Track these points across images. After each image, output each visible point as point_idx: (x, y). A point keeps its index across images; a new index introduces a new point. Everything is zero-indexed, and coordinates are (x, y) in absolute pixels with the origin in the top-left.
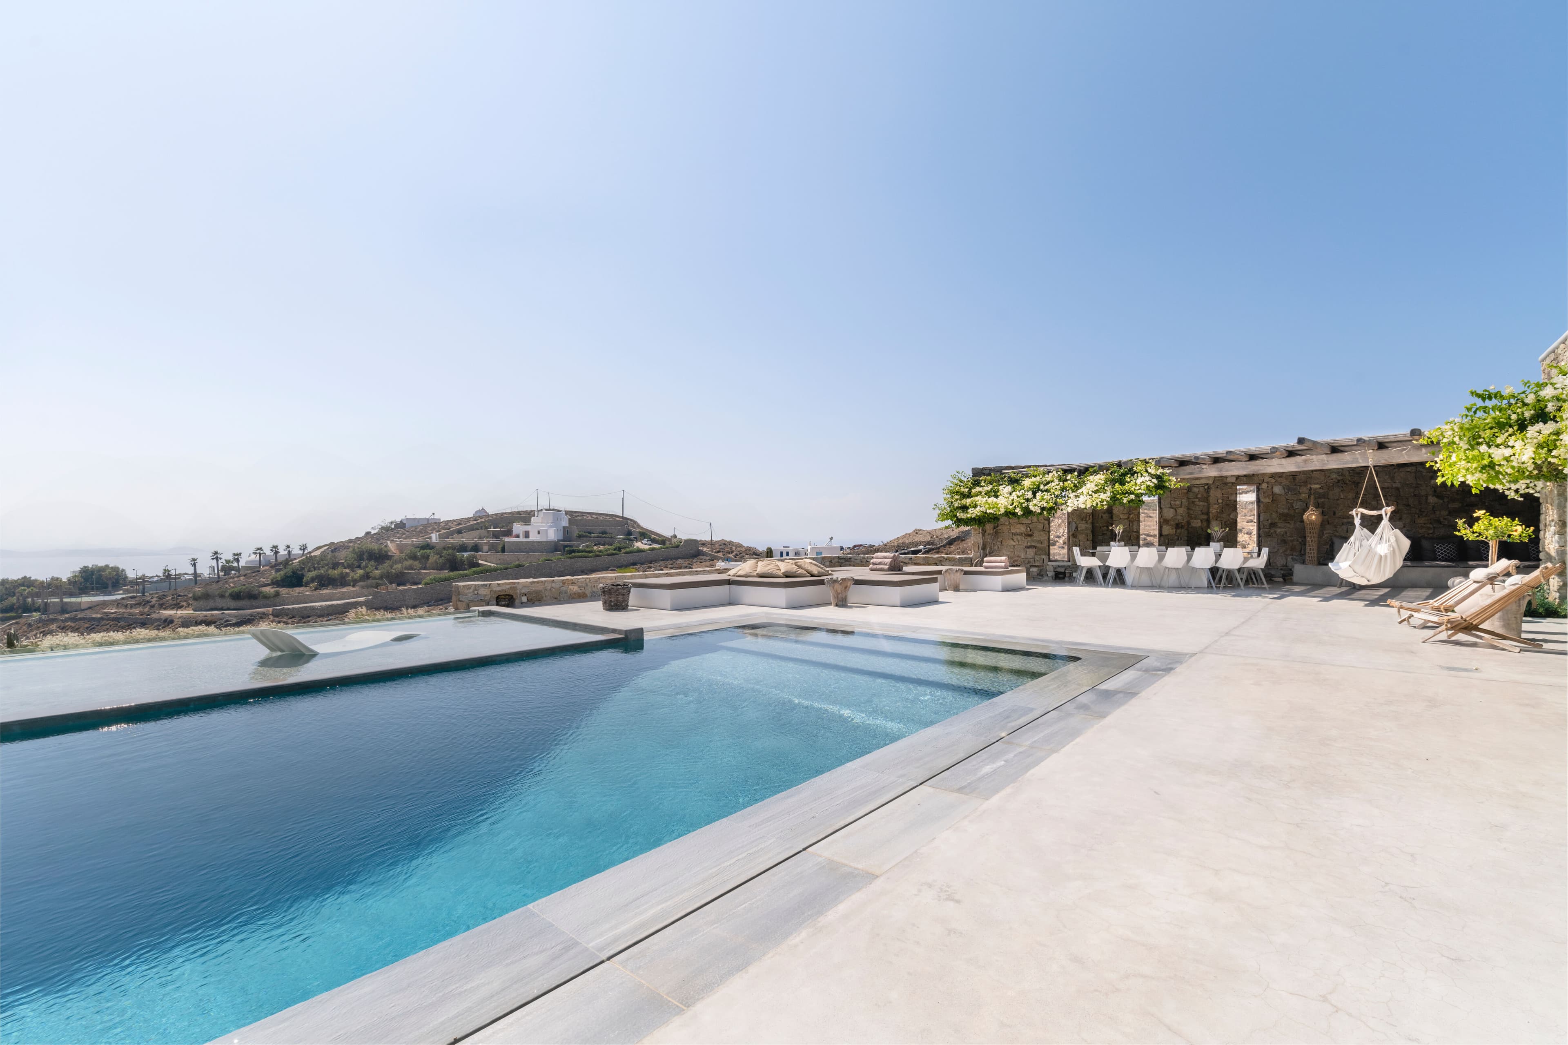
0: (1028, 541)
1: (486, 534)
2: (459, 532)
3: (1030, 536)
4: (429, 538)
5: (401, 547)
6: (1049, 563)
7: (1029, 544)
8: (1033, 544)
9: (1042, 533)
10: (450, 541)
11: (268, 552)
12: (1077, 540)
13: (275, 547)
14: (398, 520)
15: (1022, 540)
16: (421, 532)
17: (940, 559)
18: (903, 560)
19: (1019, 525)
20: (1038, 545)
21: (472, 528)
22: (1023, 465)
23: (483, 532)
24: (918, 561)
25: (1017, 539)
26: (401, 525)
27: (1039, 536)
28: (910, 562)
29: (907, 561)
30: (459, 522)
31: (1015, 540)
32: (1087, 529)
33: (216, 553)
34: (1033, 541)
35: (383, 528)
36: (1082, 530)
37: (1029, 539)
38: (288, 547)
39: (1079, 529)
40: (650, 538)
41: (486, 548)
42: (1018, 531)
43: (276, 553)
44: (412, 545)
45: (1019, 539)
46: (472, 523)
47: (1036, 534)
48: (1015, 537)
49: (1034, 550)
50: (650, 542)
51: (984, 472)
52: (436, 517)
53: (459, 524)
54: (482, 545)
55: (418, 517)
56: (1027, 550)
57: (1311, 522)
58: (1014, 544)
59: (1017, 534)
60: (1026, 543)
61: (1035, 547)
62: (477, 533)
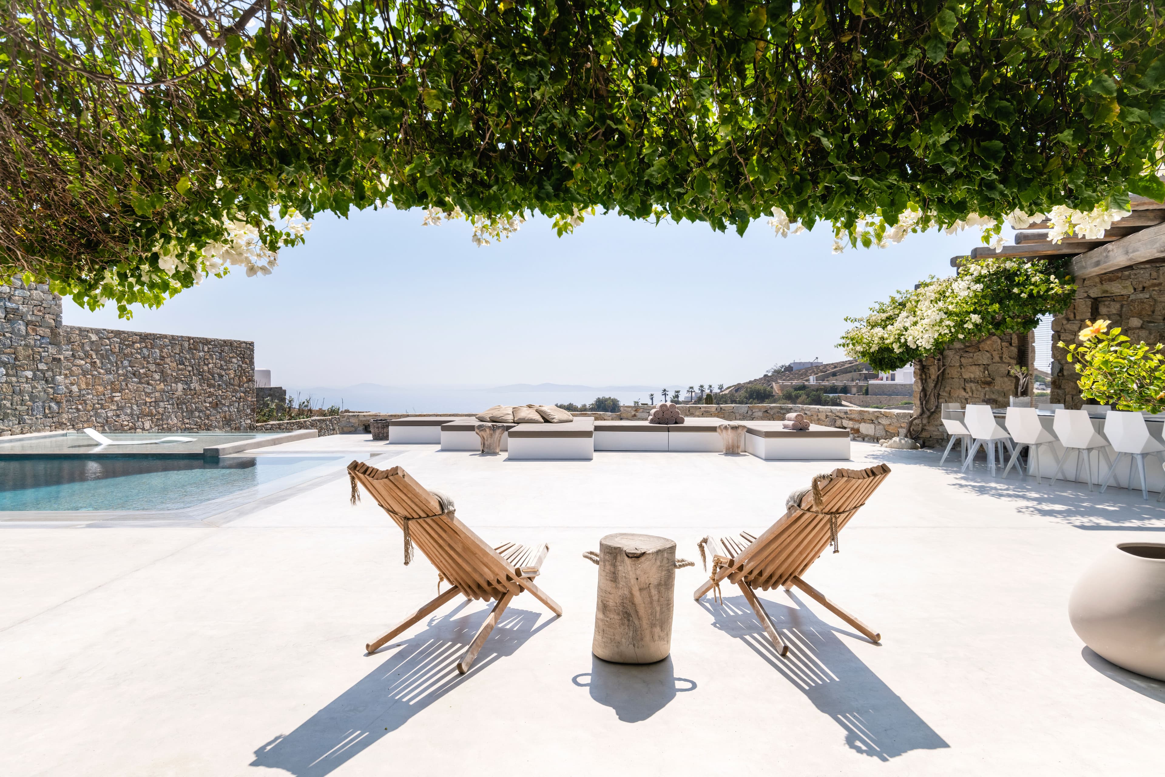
0: (986, 392)
1: (858, 377)
2: (834, 374)
3: (989, 384)
4: (807, 381)
5: (782, 388)
7: (987, 396)
8: (993, 397)
9: (1006, 379)
10: (825, 383)
11: (697, 390)
12: (1060, 392)
13: (702, 386)
14: (787, 364)
15: (977, 390)
16: (802, 375)
19: (974, 367)
21: (846, 371)
23: (855, 375)
25: (971, 388)
26: (789, 369)
30: (835, 366)
31: (968, 390)
33: (665, 390)
35: (775, 371)
37: (987, 388)
38: (710, 386)
39: (1065, 373)
40: (1044, 382)
41: (854, 390)
43: (702, 391)
44: (792, 386)
45: (974, 388)
46: (847, 366)
47: (998, 381)
48: (968, 386)
50: (1044, 387)
52: (819, 361)
53: (835, 367)
54: (850, 387)
55: (803, 361)
58: (967, 396)
59: (971, 381)
60: (982, 394)
62: (849, 375)
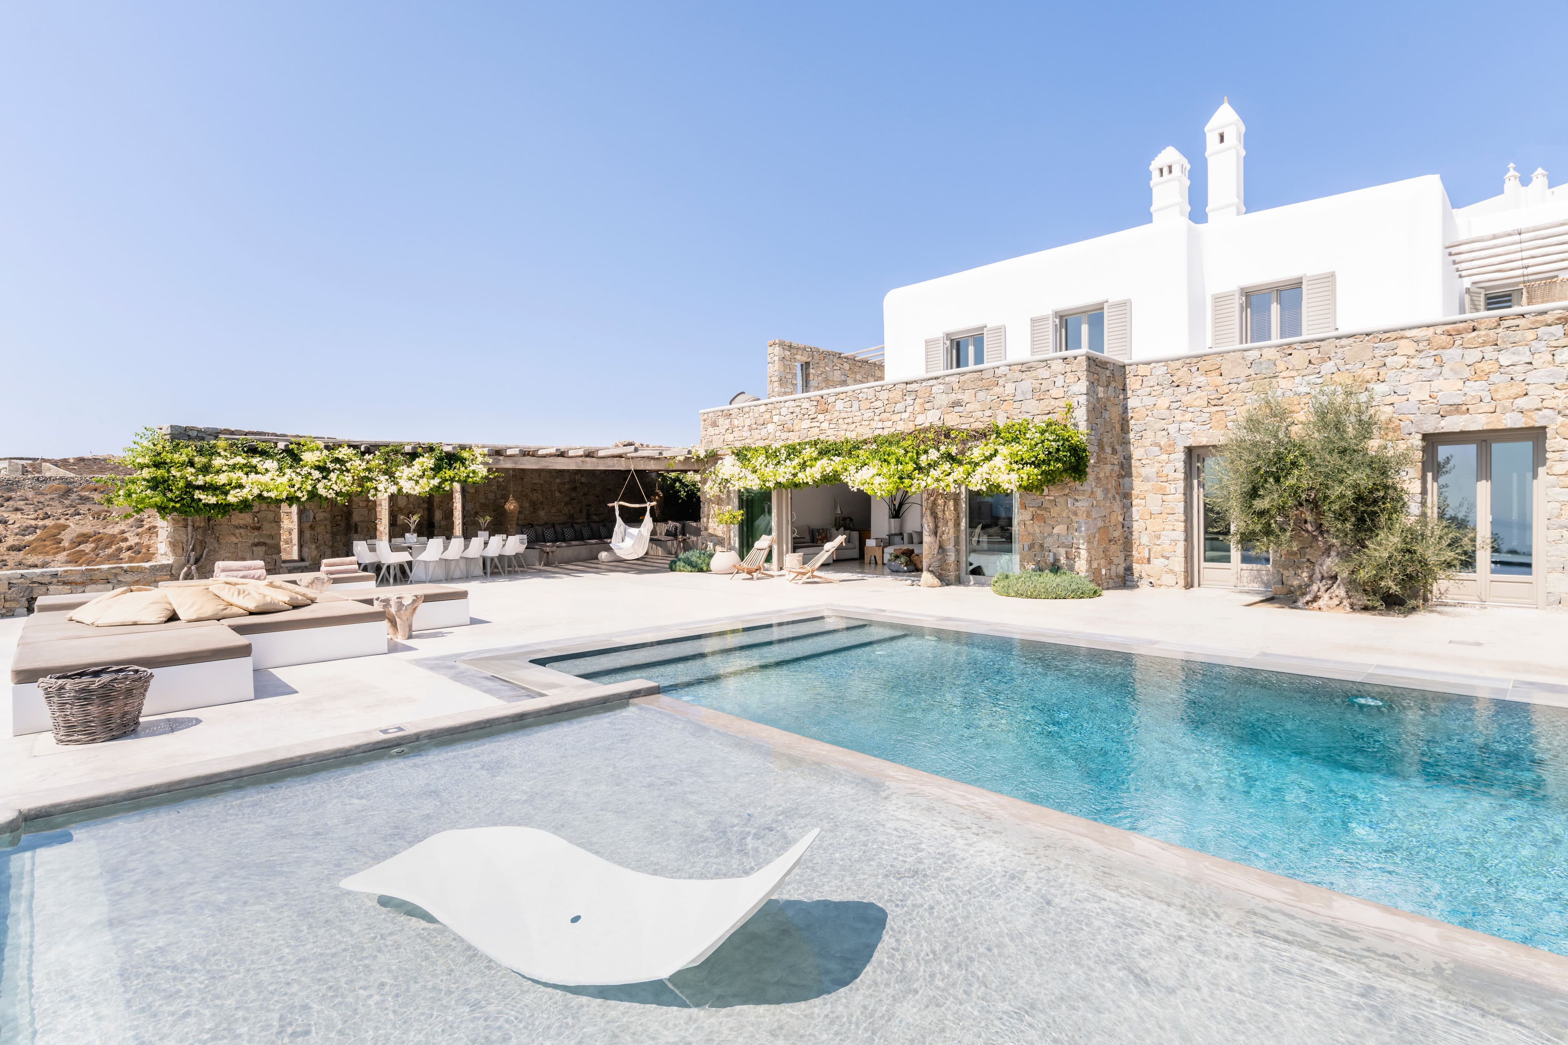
0: (255, 537)
3: (259, 528)
6: (283, 565)
7: (256, 540)
8: (262, 540)
12: (315, 533)
15: (247, 535)
17: (113, 571)
18: (40, 579)
19: (243, 514)
20: (269, 541)
22: (247, 430)
24: (72, 579)
25: (241, 534)
27: (267, 528)
28: (55, 580)
29: (46, 580)
31: (238, 535)
32: (325, 519)
34: (261, 536)
36: (321, 521)
37: (256, 533)
39: (318, 519)
42: (242, 522)
45: (243, 533)
47: (265, 525)
48: (237, 531)
49: (264, 548)
51: (190, 433)
56: (255, 549)
57: (512, 512)
58: (236, 541)
59: (241, 527)
60: (252, 538)
61: (265, 544)
